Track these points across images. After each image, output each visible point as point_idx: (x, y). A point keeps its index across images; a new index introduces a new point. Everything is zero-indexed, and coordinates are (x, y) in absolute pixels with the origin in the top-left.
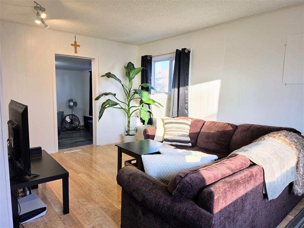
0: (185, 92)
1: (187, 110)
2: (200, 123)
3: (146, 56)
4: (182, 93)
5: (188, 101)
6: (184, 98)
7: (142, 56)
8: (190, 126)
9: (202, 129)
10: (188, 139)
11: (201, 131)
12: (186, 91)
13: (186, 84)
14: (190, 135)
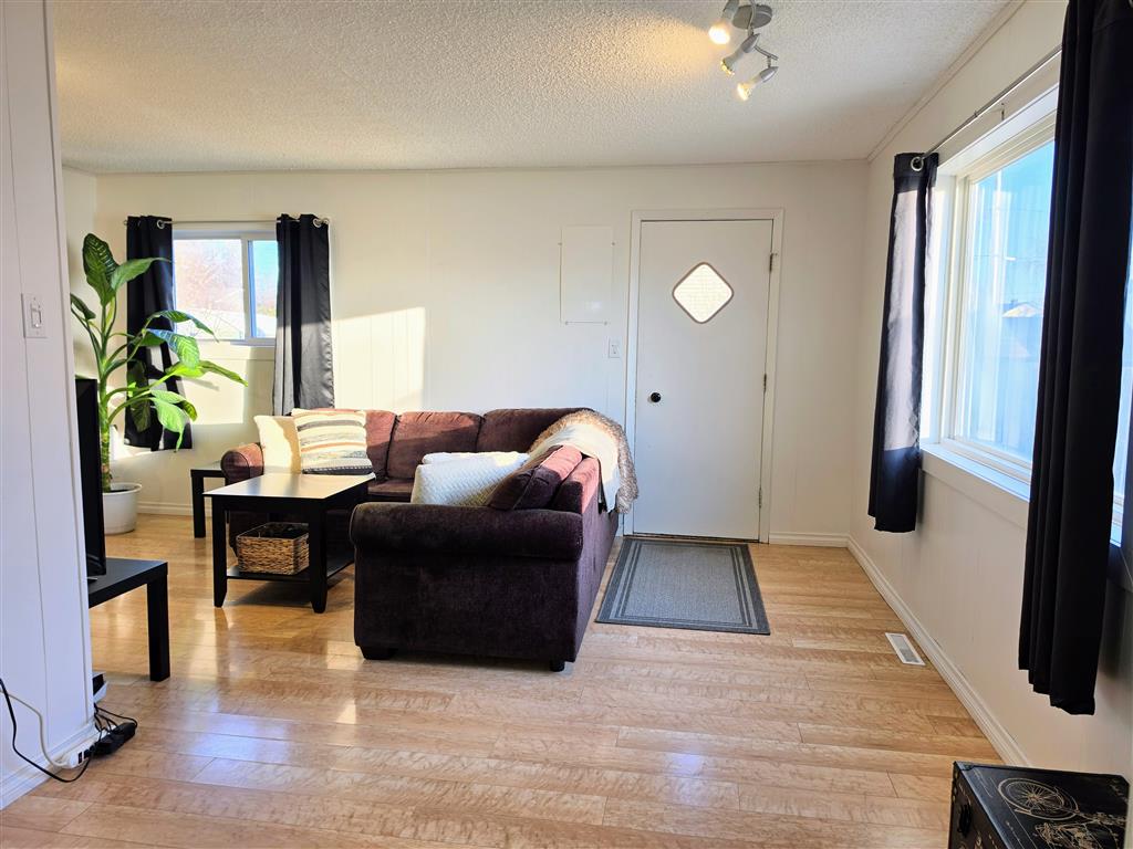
0: (320, 339)
1: (330, 388)
2: (385, 420)
3: (151, 220)
4: (310, 341)
5: (331, 365)
6: (317, 357)
7: (130, 218)
8: (364, 427)
9: (397, 433)
10: (368, 463)
11: (396, 438)
12: (324, 336)
13: (322, 315)
14: (371, 453)
